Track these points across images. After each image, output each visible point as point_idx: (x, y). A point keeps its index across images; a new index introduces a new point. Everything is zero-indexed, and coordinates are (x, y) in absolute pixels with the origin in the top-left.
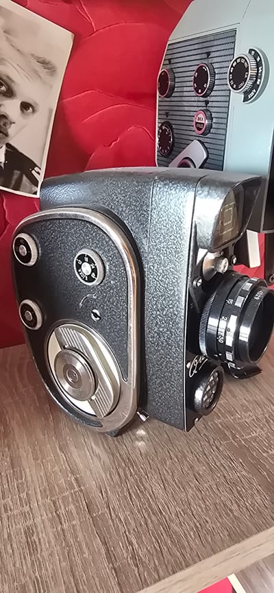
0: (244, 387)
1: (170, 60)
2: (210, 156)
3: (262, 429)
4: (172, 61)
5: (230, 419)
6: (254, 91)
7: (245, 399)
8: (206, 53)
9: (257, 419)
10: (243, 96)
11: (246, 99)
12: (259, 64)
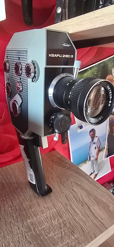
0: (44, 200)
1: (7, 57)
2: (23, 101)
3: (48, 222)
4: (8, 58)
5: (35, 219)
6: (35, 78)
7: (43, 207)
8: (18, 57)
9: (47, 217)
10: (31, 79)
11: (32, 81)
12: (35, 68)
